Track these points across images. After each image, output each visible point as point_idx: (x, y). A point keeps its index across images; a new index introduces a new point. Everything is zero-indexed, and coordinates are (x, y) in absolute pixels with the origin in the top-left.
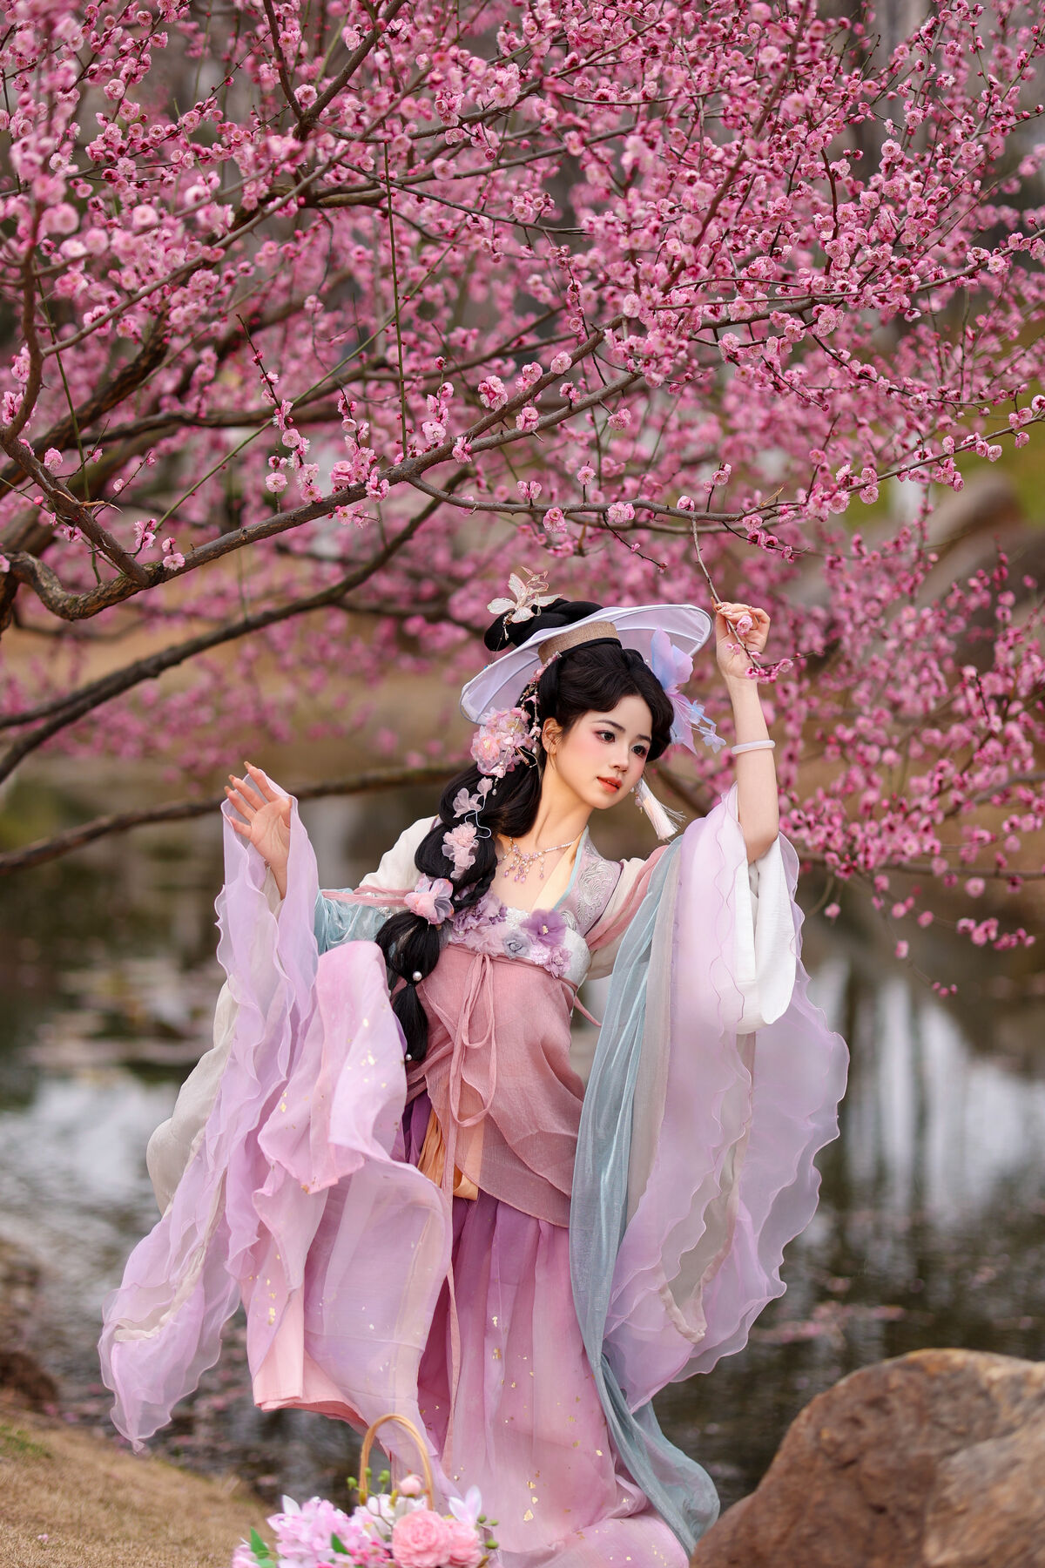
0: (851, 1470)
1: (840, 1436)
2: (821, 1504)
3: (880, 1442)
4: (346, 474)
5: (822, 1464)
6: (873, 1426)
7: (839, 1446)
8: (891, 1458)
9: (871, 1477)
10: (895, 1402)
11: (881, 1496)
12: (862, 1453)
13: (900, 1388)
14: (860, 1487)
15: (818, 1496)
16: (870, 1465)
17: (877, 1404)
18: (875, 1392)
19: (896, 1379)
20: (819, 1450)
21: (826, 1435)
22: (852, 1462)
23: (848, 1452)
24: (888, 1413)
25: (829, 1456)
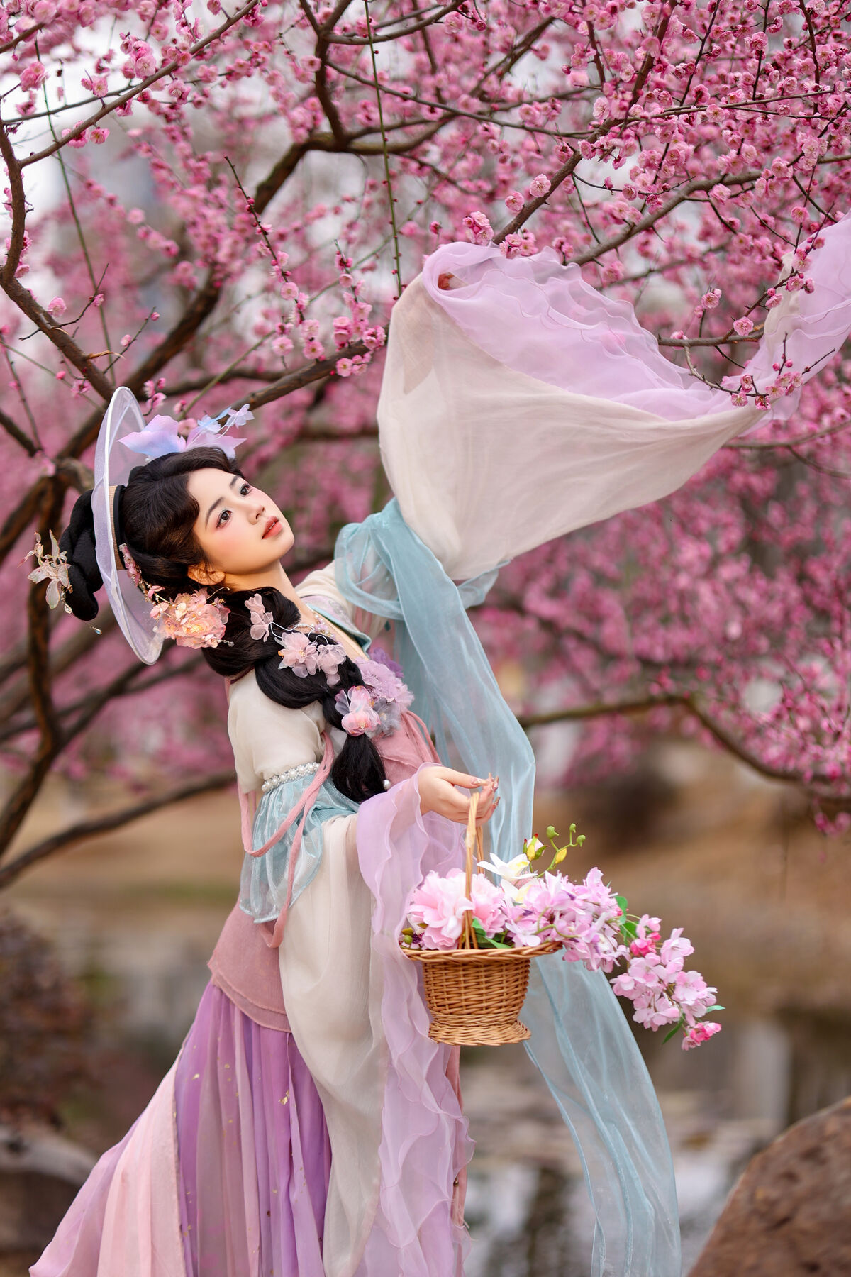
0: (785, 1229)
1: (774, 1193)
2: (754, 1268)
3: (816, 1194)
4: (345, 328)
5: (756, 1225)
6: (808, 1178)
7: (772, 1204)
8: (825, 1210)
9: (804, 1232)
10: (830, 1150)
11: (813, 1251)
12: (795, 1208)
13: (835, 1135)
14: (792, 1246)
15: (750, 1260)
16: (803, 1220)
17: (813, 1155)
18: (810, 1142)
19: (833, 1125)
20: (755, 1212)
21: (761, 1194)
22: (785, 1220)
23: (782, 1210)
24: (823, 1162)
25: (762, 1215)
